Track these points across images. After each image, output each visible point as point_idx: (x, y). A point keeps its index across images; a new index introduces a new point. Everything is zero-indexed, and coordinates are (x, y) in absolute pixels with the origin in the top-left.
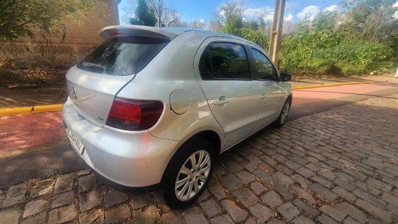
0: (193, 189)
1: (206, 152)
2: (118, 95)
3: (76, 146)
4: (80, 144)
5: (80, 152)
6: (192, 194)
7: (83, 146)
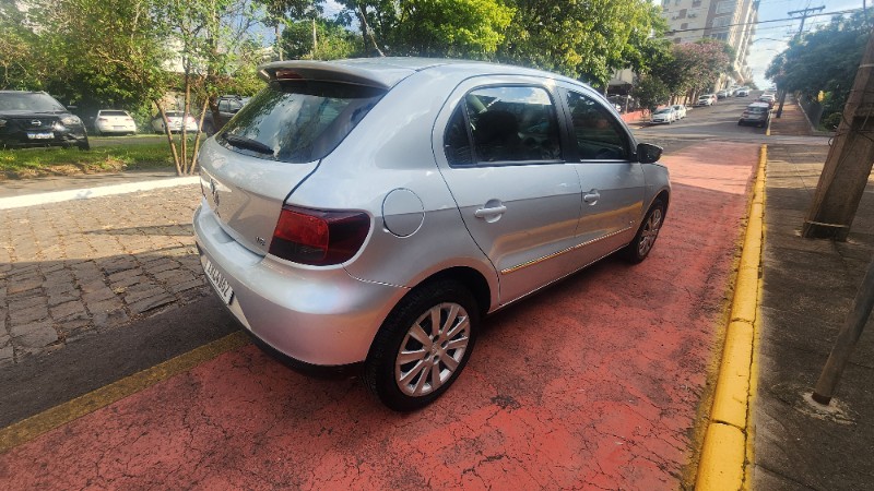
0: (429, 380)
1: (463, 310)
2: (289, 201)
3: (219, 290)
4: (227, 287)
5: (227, 300)
6: (426, 388)
7: (230, 290)
